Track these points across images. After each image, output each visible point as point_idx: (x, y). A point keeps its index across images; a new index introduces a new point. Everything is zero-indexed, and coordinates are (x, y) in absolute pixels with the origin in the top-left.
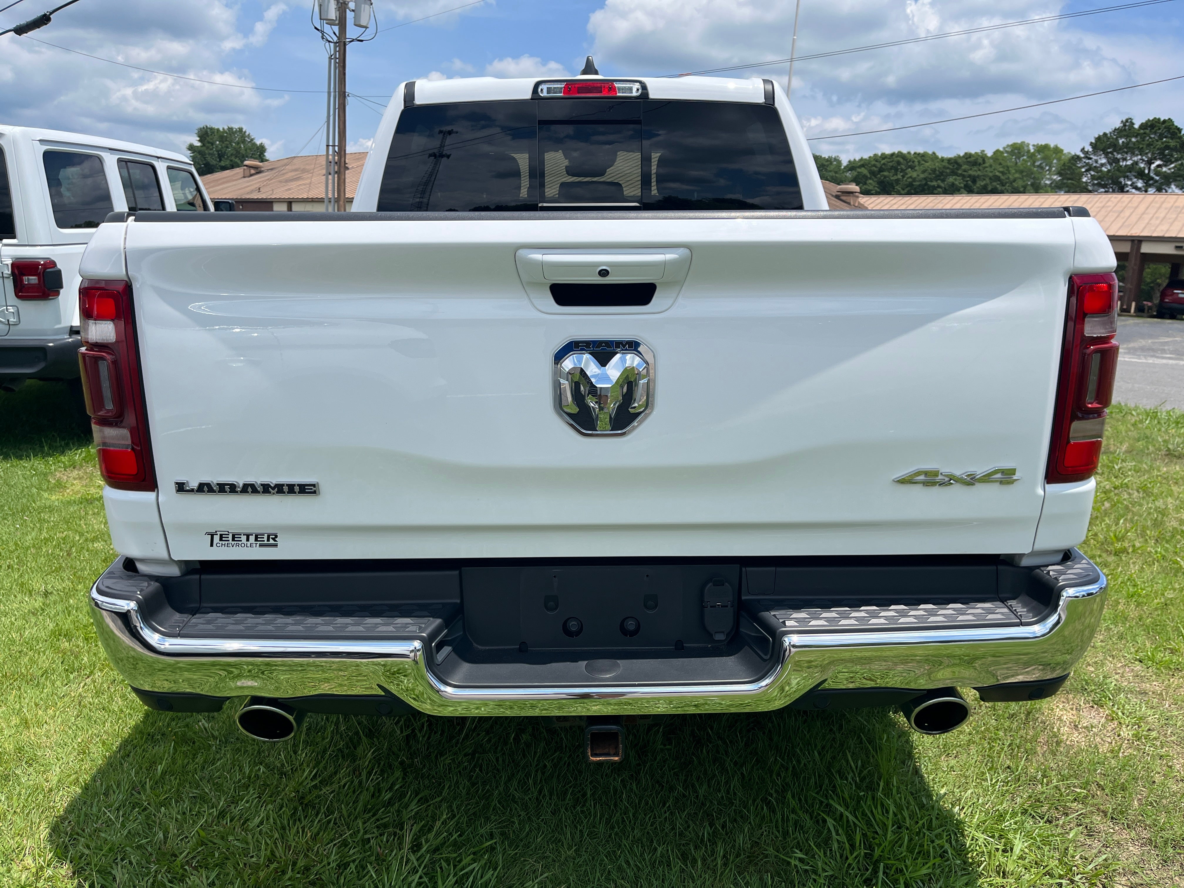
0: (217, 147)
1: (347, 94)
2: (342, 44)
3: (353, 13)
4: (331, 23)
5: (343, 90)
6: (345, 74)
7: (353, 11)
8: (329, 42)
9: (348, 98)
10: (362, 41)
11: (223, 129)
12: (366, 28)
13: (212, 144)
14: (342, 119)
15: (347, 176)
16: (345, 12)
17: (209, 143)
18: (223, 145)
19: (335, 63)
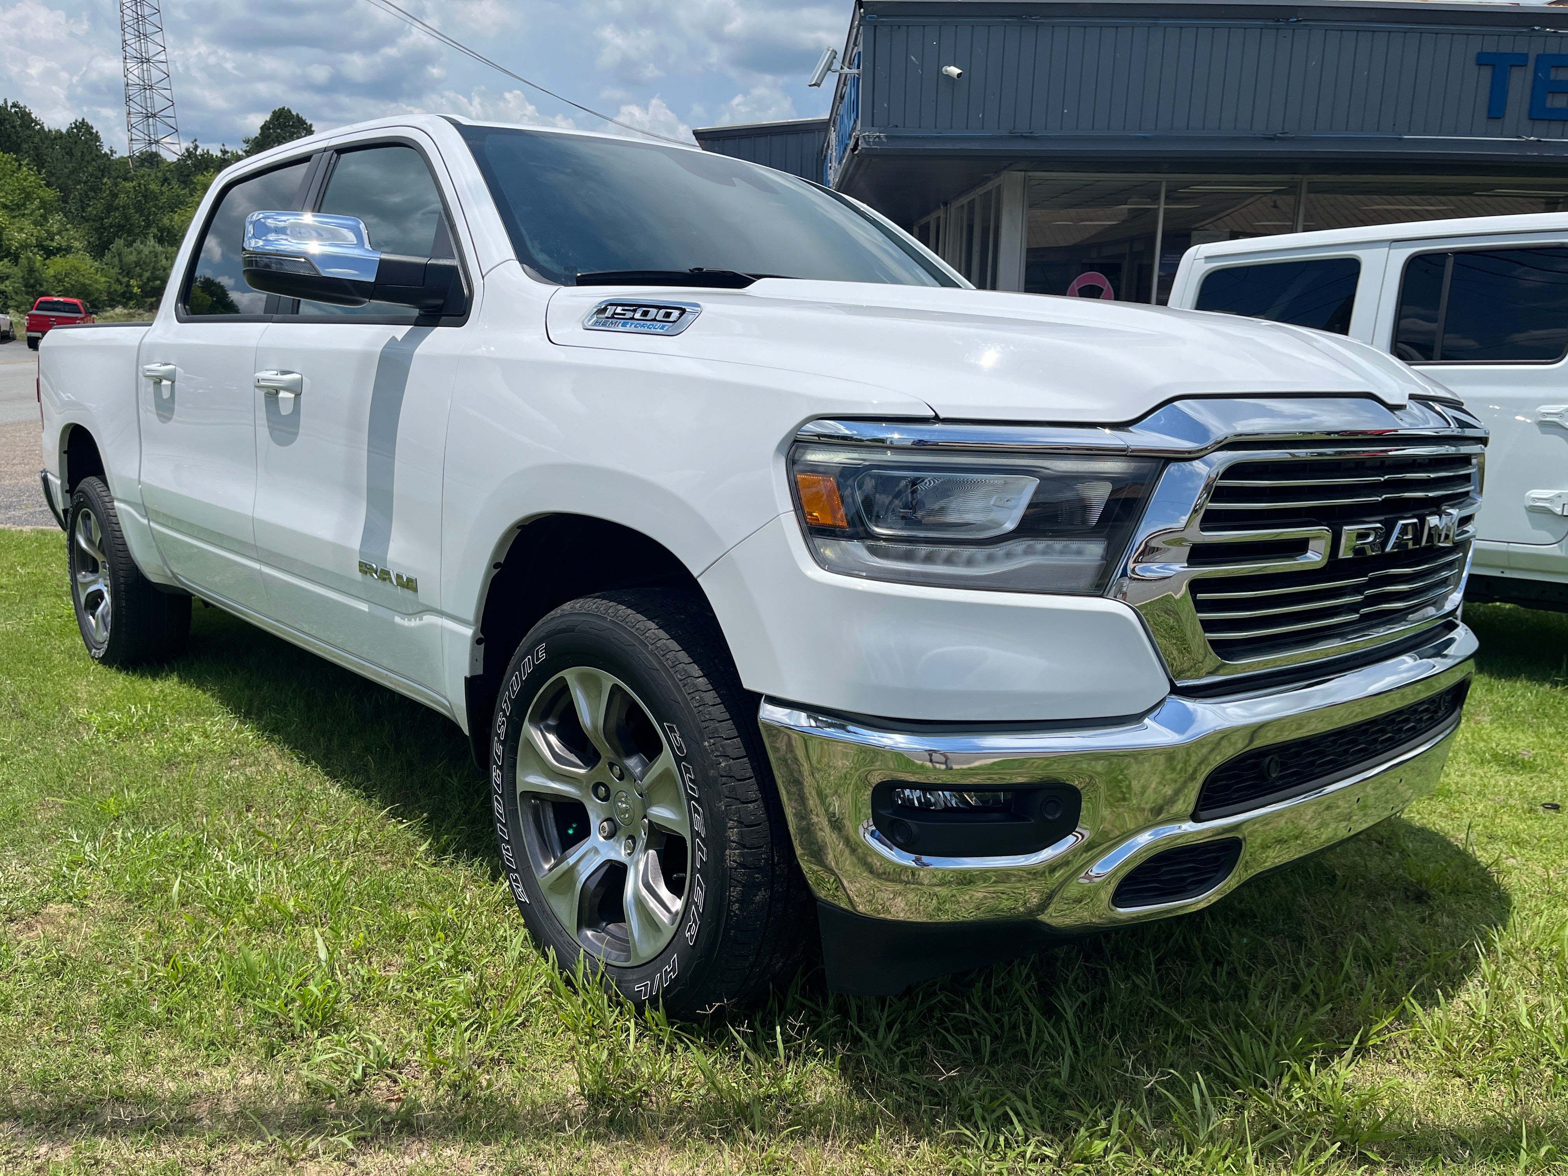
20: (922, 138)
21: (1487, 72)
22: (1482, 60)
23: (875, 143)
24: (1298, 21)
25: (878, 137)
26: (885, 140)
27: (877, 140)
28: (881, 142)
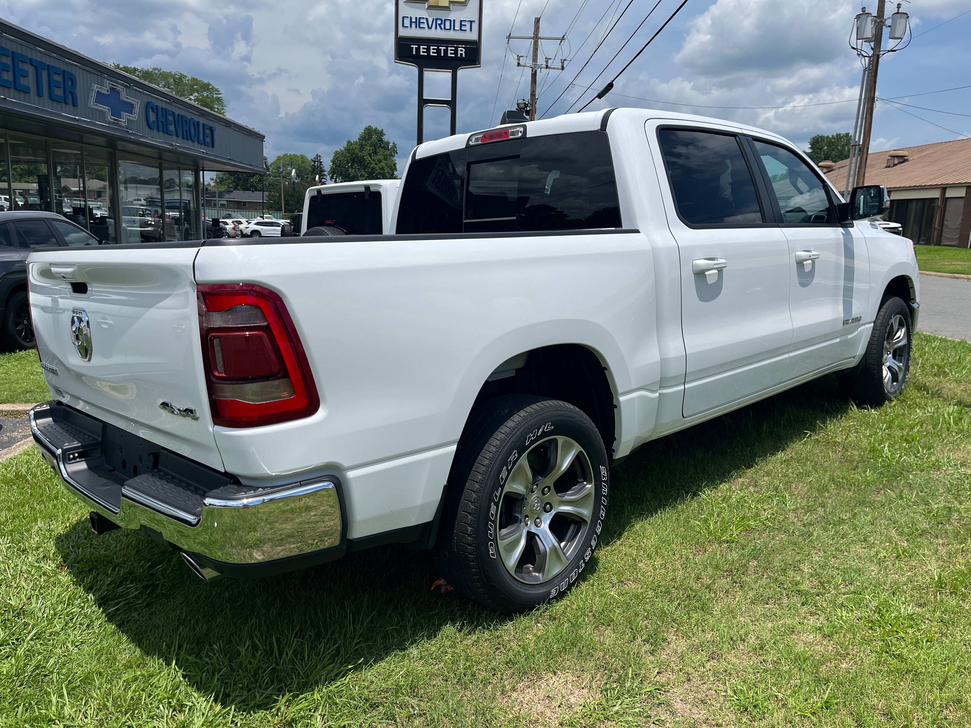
0: (824, 151)
1: (876, 99)
2: (876, 57)
3: (889, 28)
4: (868, 40)
5: (872, 96)
6: (875, 82)
7: (889, 26)
8: (864, 57)
9: (877, 102)
10: (895, 51)
11: (833, 136)
12: (902, 39)
13: (821, 149)
14: (868, 121)
15: (867, 171)
16: (882, 29)
17: (818, 148)
18: (830, 149)
19: (869, 73)
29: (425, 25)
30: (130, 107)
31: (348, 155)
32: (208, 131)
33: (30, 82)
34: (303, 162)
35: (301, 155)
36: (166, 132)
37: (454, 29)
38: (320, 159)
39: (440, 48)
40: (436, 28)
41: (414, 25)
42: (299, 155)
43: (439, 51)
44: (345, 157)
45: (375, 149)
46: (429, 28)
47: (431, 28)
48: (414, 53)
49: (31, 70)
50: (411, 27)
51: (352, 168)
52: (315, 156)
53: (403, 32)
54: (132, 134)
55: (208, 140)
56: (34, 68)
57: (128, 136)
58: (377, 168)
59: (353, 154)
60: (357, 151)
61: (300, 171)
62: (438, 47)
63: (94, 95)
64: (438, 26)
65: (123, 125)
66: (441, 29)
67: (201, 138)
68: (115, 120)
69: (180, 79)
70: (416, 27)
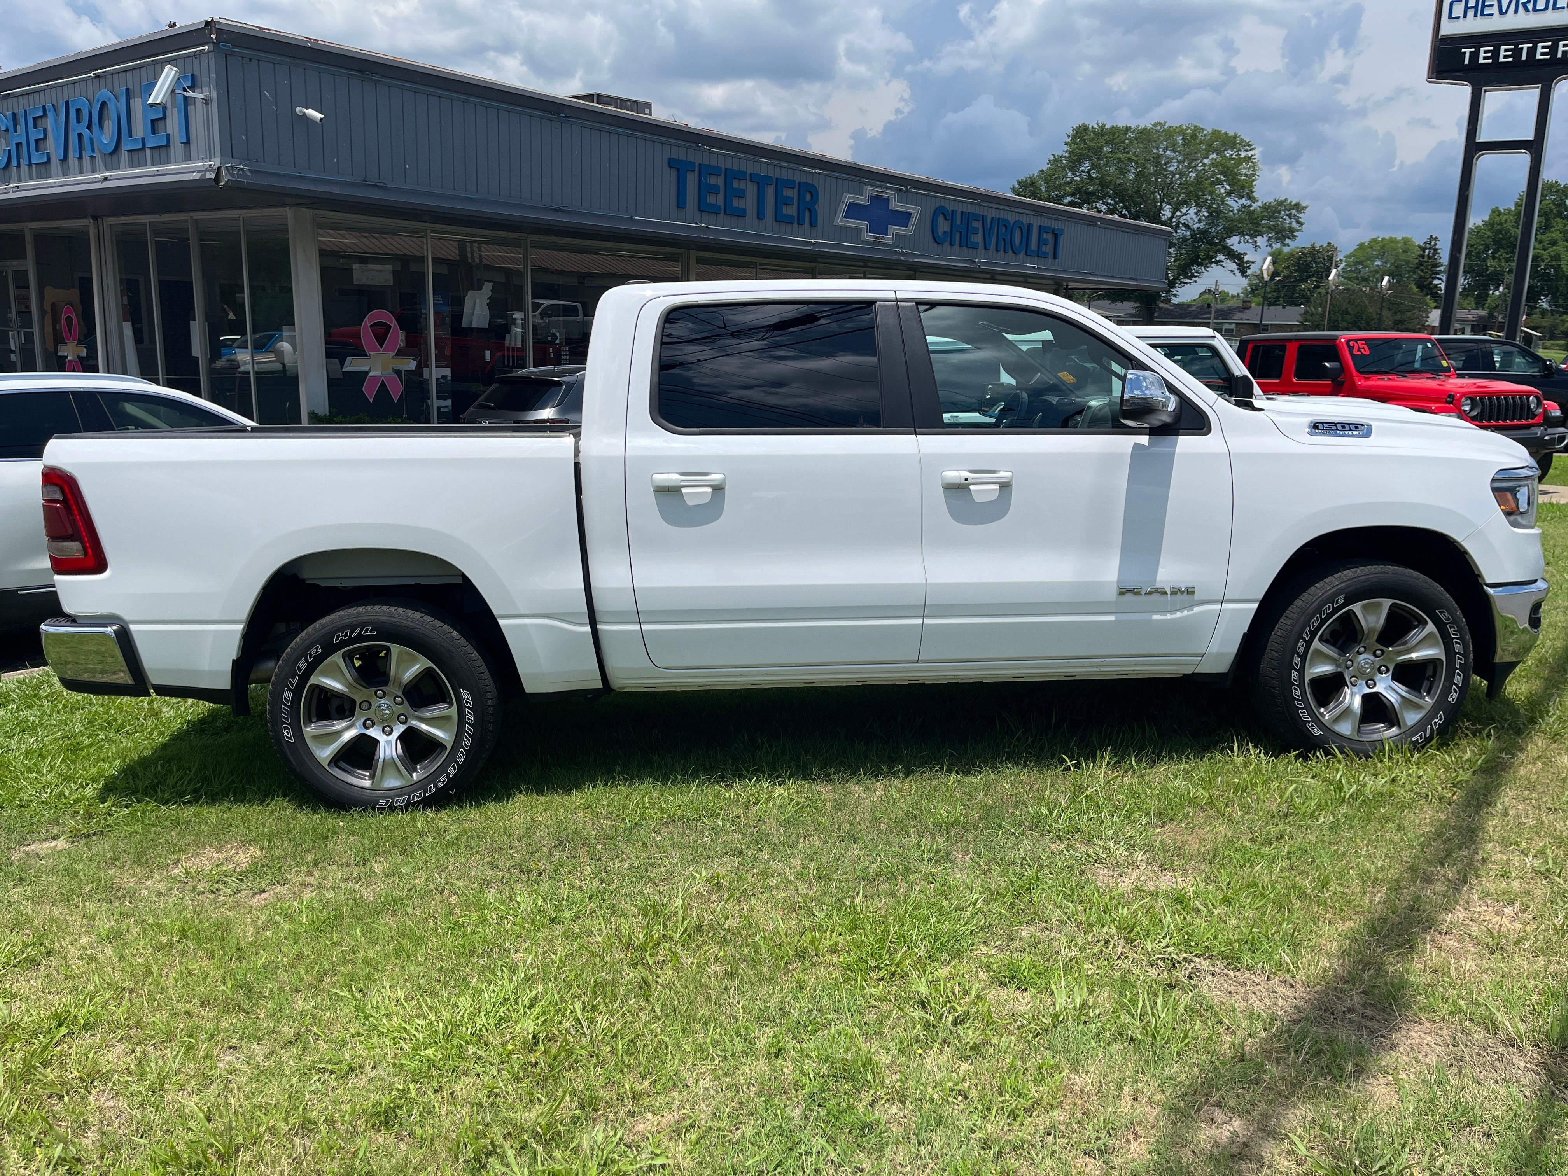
20: (284, 176)
21: (674, 173)
22: (672, 164)
23: (239, 176)
24: (566, 117)
25: (242, 169)
26: (249, 174)
27: (240, 172)
28: (244, 176)
29: (1495, 10)
30: (903, 218)
31: (1489, 233)
32: (1049, 237)
33: (749, 203)
34: (1404, 251)
35: (1403, 239)
36: (966, 243)
37: (1555, 8)
38: (1436, 244)
39: (1520, 46)
40: (1516, 11)
41: (1471, 13)
42: (1399, 238)
43: (1517, 52)
44: (1482, 238)
45: (1547, 220)
46: (1501, 13)
47: (1506, 13)
48: (1466, 62)
49: (751, 190)
50: (1465, 16)
51: (1494, 258)
52: (1426, 238)
53: (1448, 28)
54: (903, 254)
55: (1048, 249)
56: (755, 185)
57: (895, 257)
58: (1545, 257)
59: (1500, 232)
60: (1508, 225)
61: (1397, 267)
62: (1516, 45)
63: (843, 208)
64: (1521, 8)
65: (891, 242)
66: (1527, 10)
67: (1034, 246)
68: (877, 237)
69: (1194, 136)
70: (1476, 15)
